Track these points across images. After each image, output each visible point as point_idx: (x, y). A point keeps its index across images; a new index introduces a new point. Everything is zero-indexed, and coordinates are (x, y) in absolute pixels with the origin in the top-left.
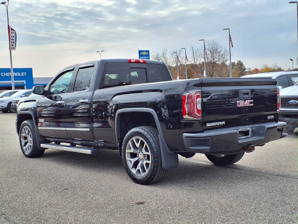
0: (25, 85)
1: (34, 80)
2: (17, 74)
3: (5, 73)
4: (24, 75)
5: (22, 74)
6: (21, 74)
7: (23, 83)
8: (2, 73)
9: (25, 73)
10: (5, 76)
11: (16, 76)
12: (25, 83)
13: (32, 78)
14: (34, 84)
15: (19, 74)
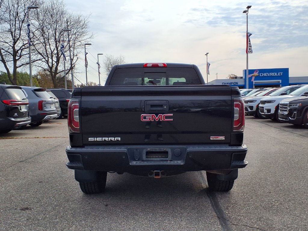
0: (281, 84)
1: (289, 79)
2: (274, 74)
3: (263, 74)
4: (281, 74)
5: (279, 74)
6: (277, 74)
7: (279, 82)
8: (260, 74)
9: (282, 73)
10: (263, 76)
11: (273, 76)
12: (281, 82)
13: (288, 77)
14: (290, 83)
15: (276, 74)
